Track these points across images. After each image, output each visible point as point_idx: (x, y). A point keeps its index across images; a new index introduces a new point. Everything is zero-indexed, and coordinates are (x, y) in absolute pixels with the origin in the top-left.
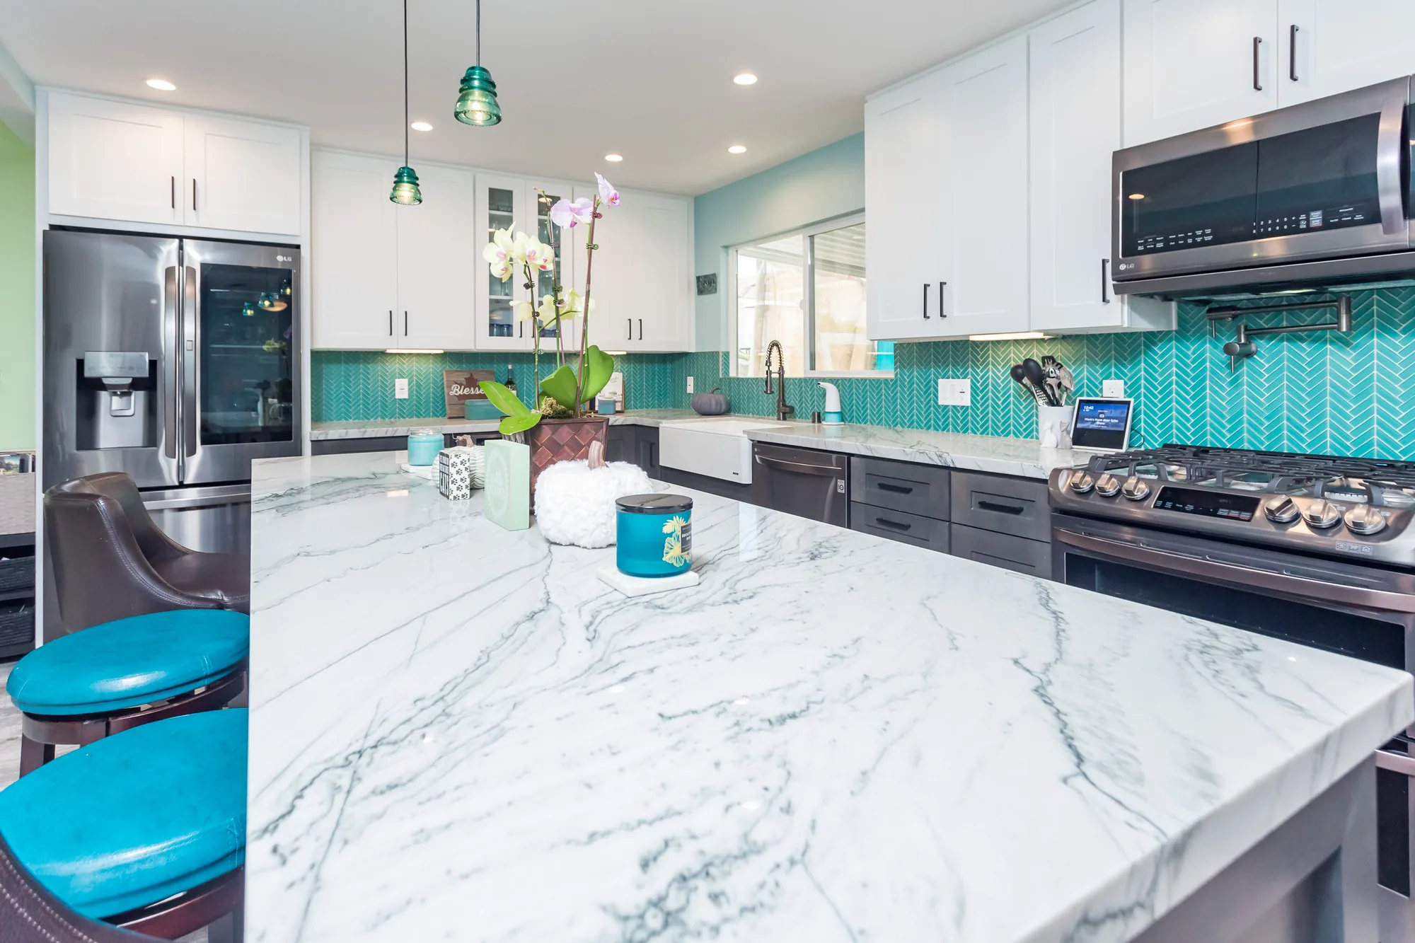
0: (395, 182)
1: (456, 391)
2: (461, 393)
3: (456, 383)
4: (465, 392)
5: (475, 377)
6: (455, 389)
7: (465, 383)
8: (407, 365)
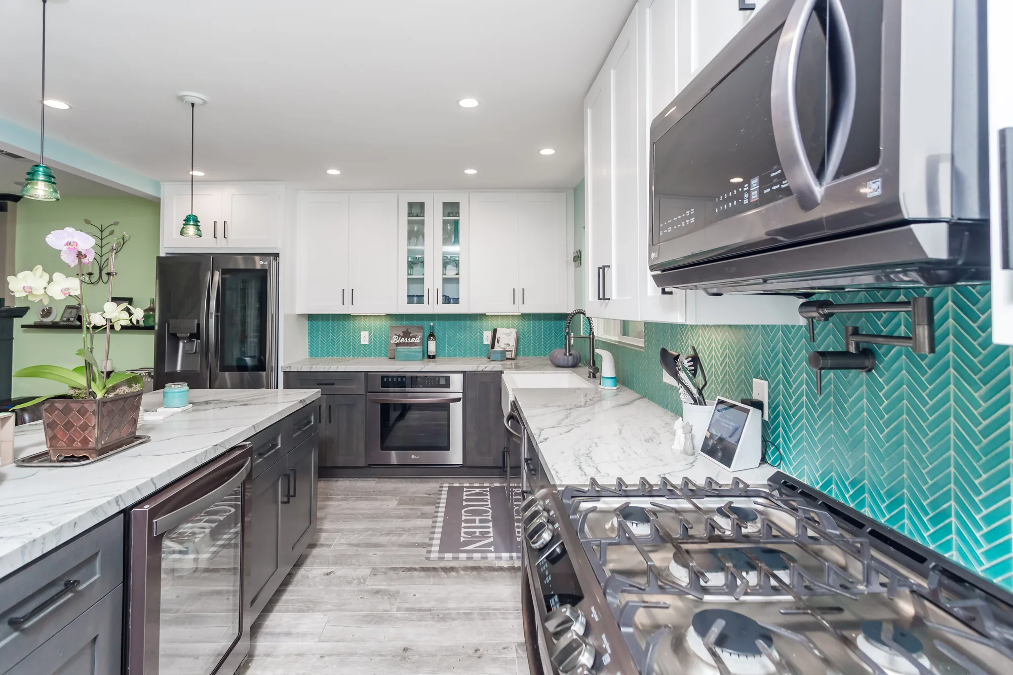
0: (184, 224)
1: (395, 340)
2: (398, 342)
3: (396, 335)
4: (401, 341)
5: (409, 331)
6: (395, 339)
7: (402, 335)
8: (367, 322)
